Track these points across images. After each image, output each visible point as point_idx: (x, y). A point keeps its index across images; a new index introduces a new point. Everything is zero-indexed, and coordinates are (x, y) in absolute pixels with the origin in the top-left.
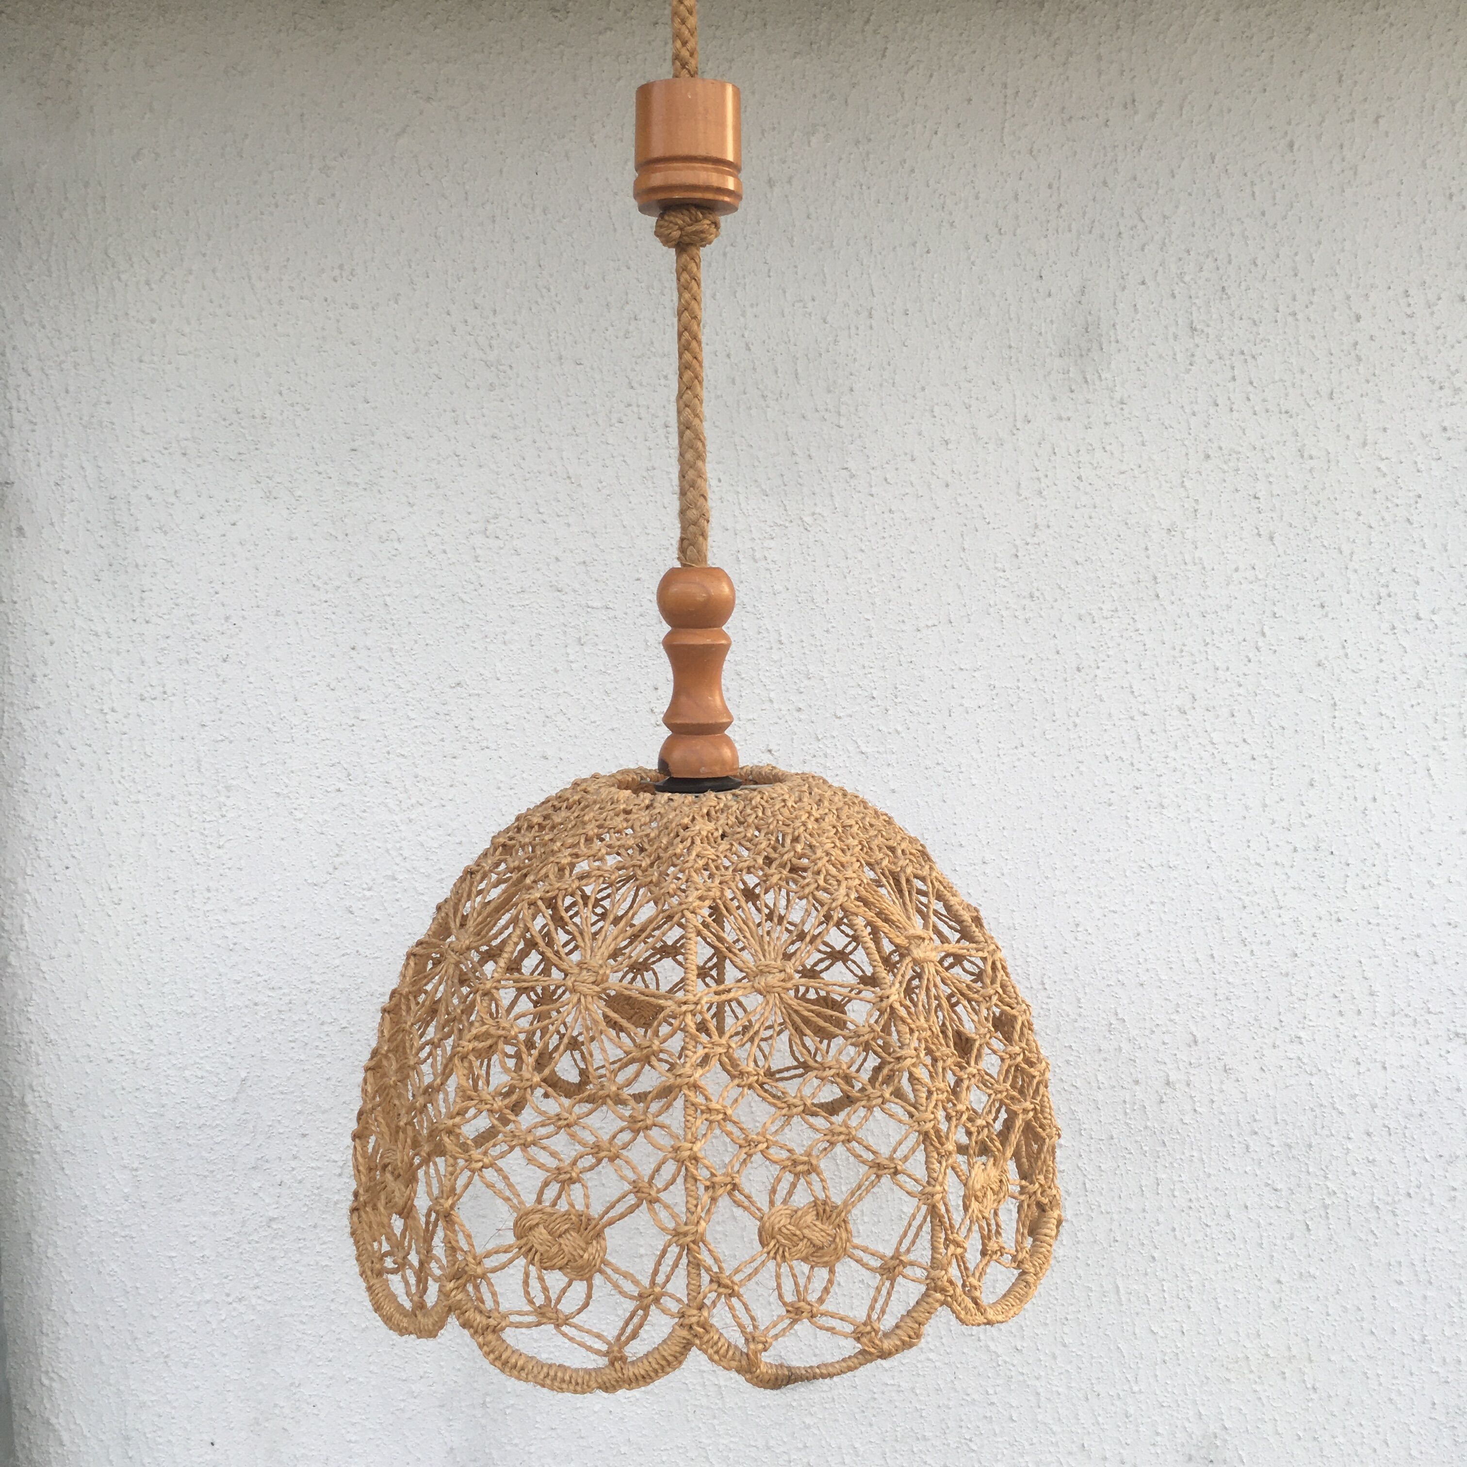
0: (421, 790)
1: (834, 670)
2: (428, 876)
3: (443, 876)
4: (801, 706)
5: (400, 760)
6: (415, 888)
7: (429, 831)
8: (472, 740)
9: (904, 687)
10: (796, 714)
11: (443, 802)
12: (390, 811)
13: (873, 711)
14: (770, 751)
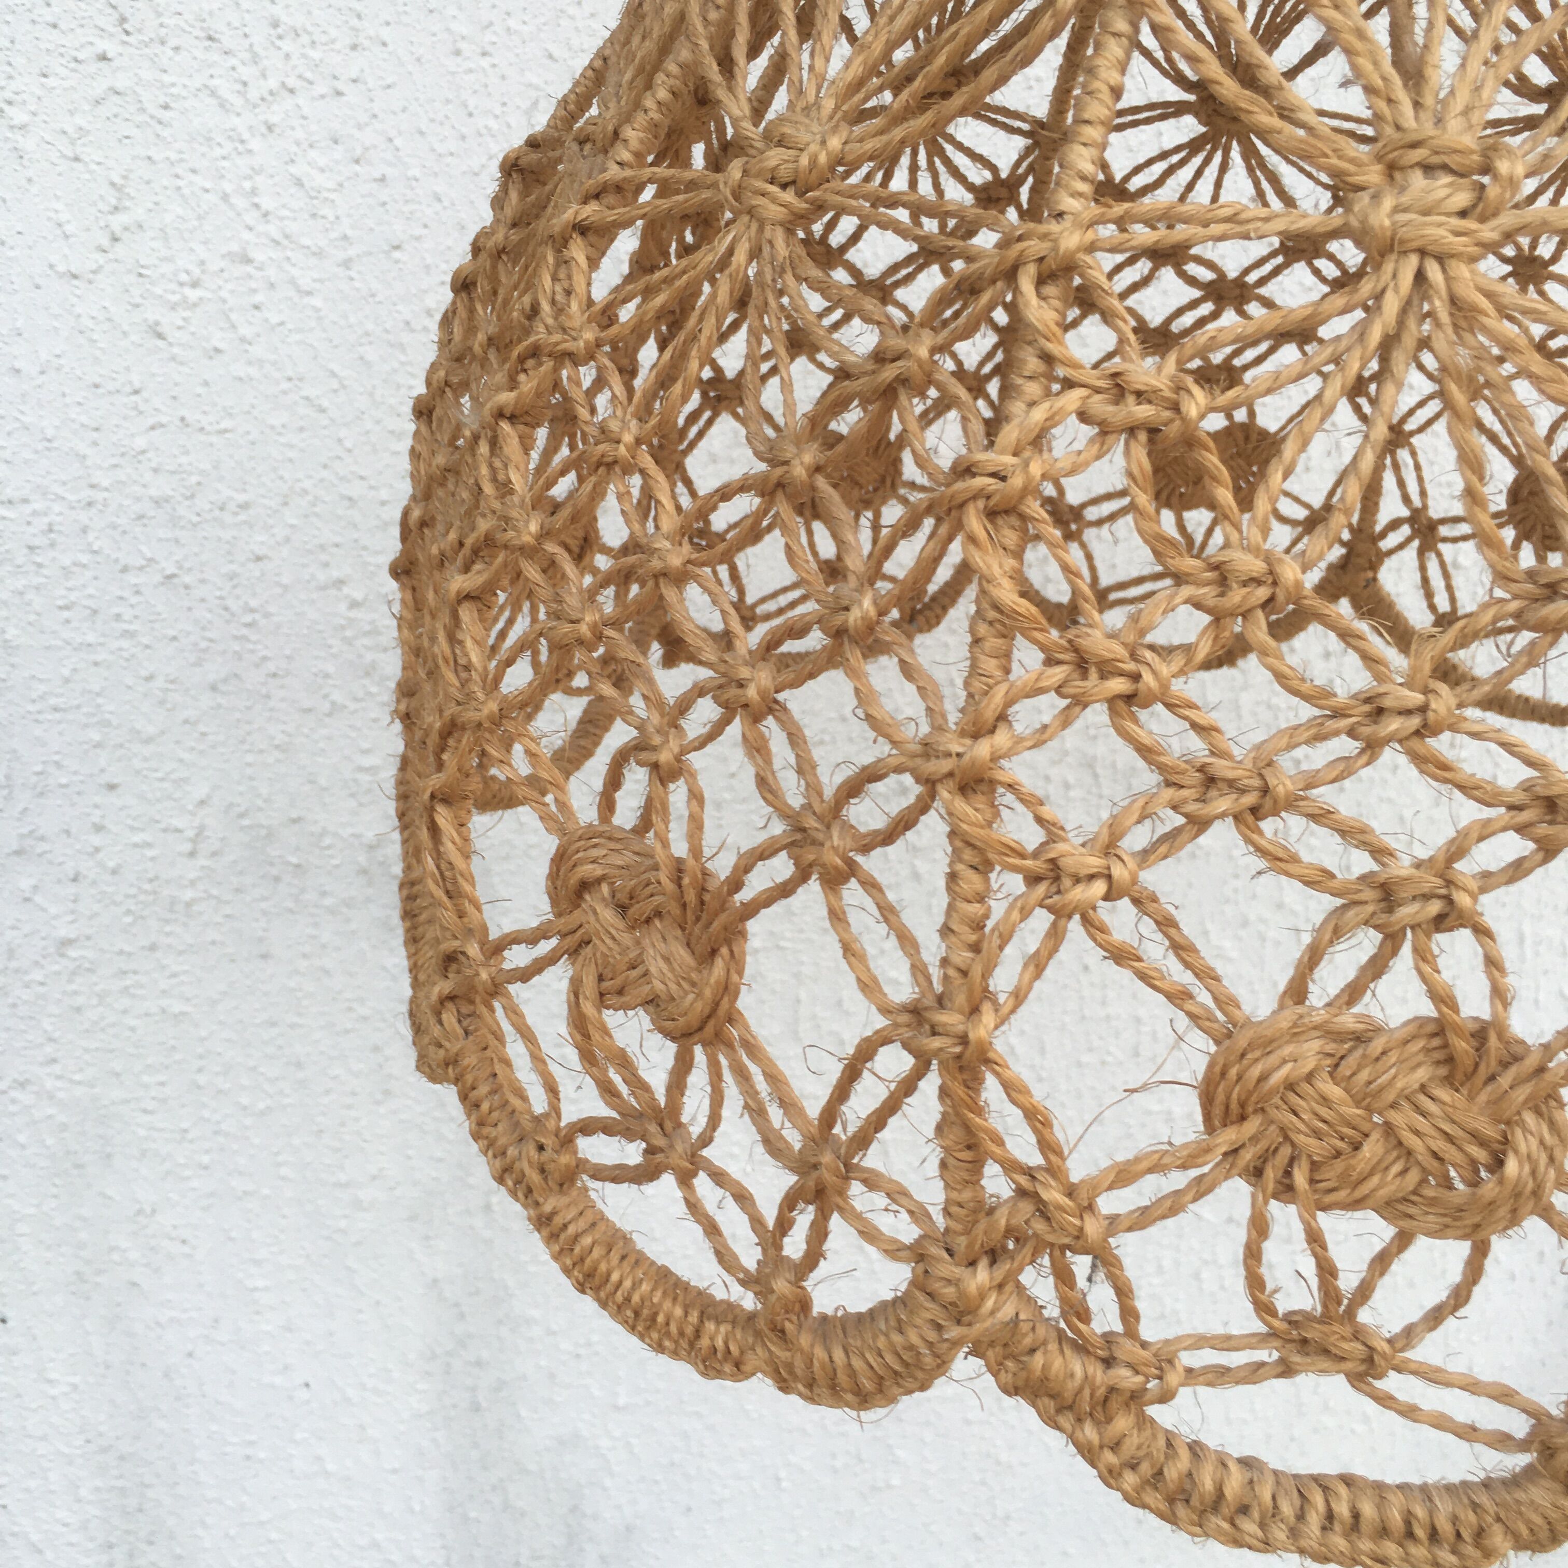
0: (287, 56)
2: (319, 254)
3: (352, 252)
6: (293, 282)
7: (313, 154)
11: (340, 86)
12: (223, 105)
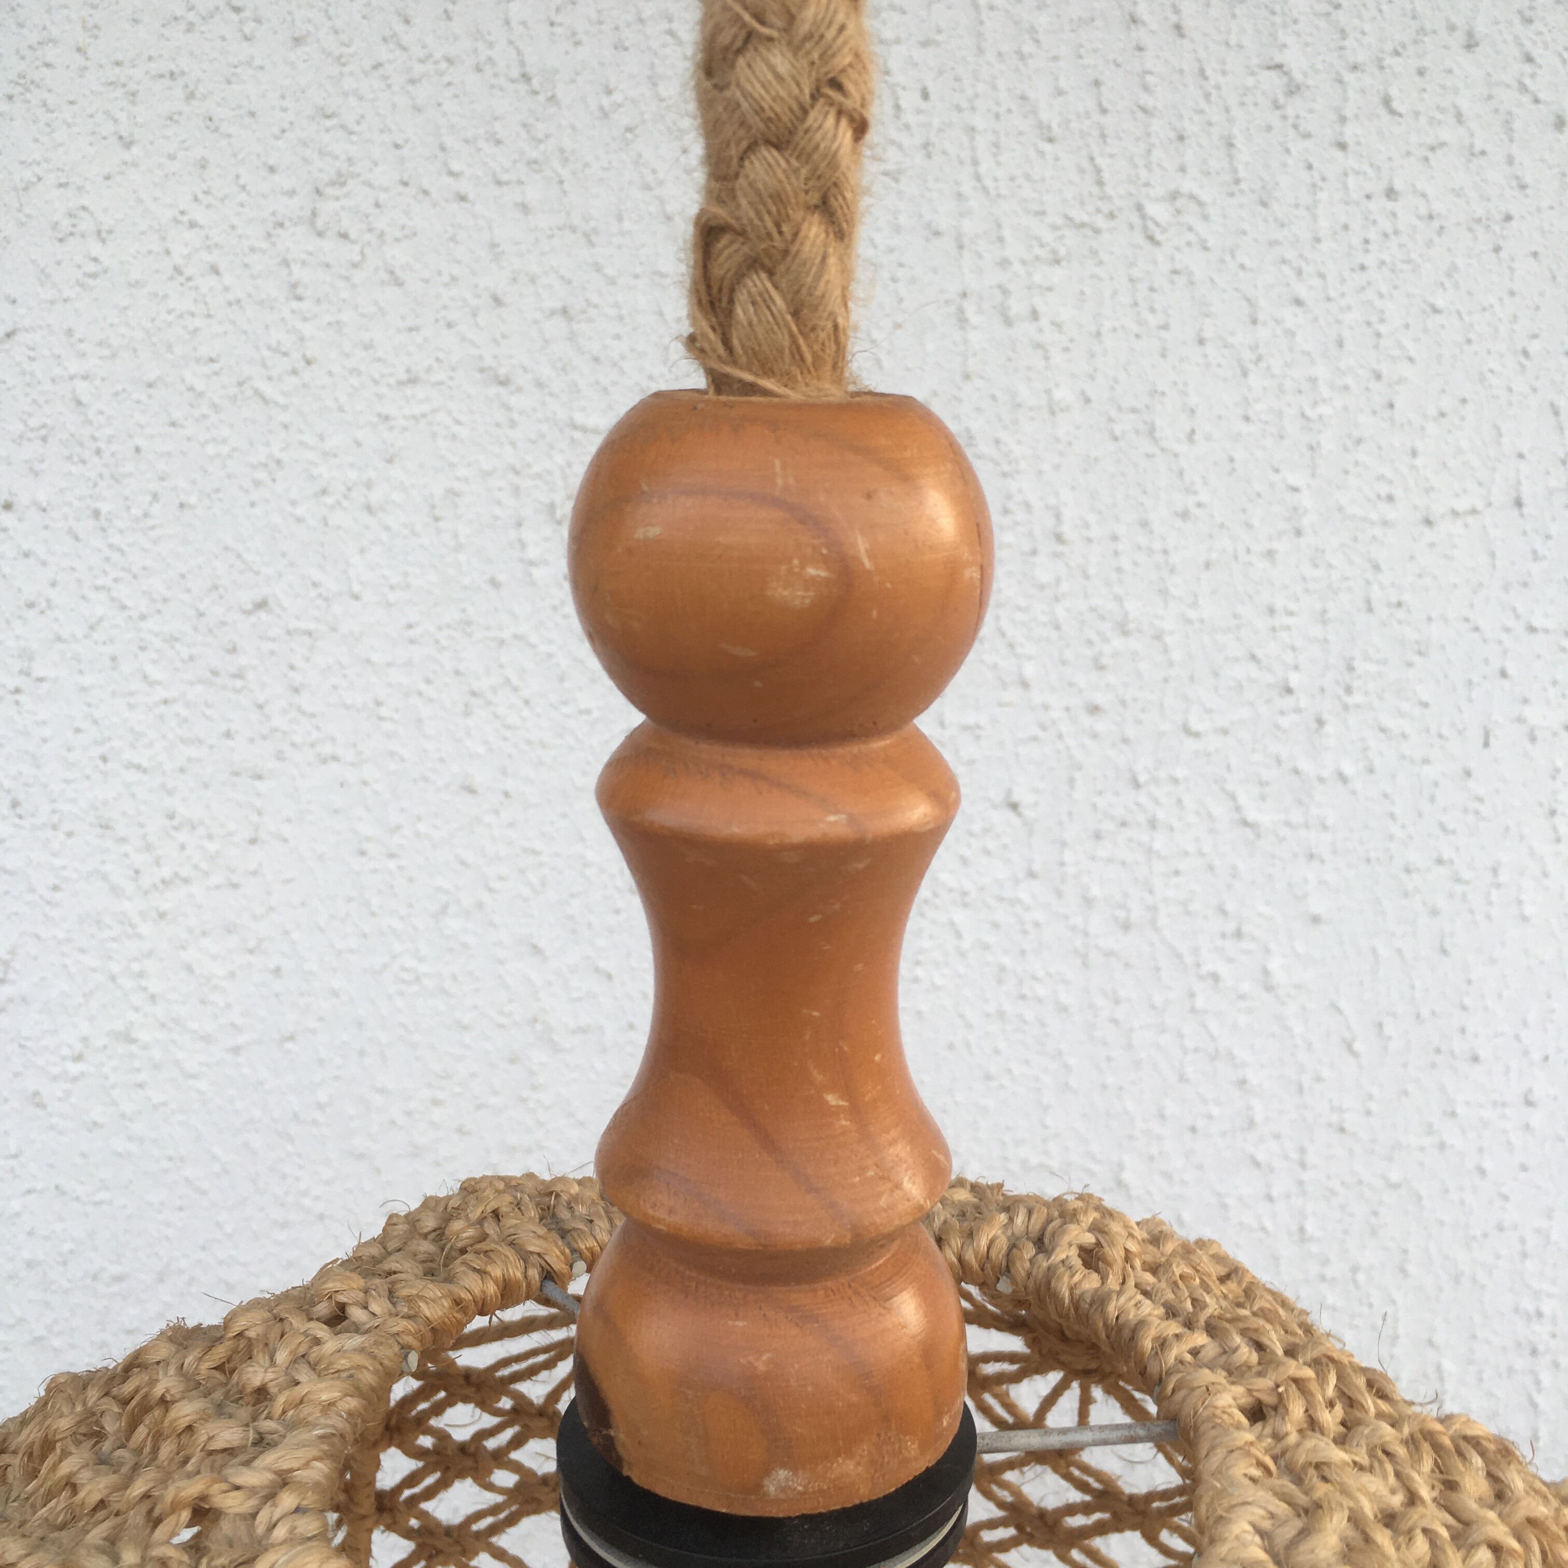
1: (1192, 614)
4: (1100, 699)
5: (132, 776)
8: (298, 739)
9: (1373, 668)
10: (1086, 720)
13: (1285, 722)
14: (1014, 806)
